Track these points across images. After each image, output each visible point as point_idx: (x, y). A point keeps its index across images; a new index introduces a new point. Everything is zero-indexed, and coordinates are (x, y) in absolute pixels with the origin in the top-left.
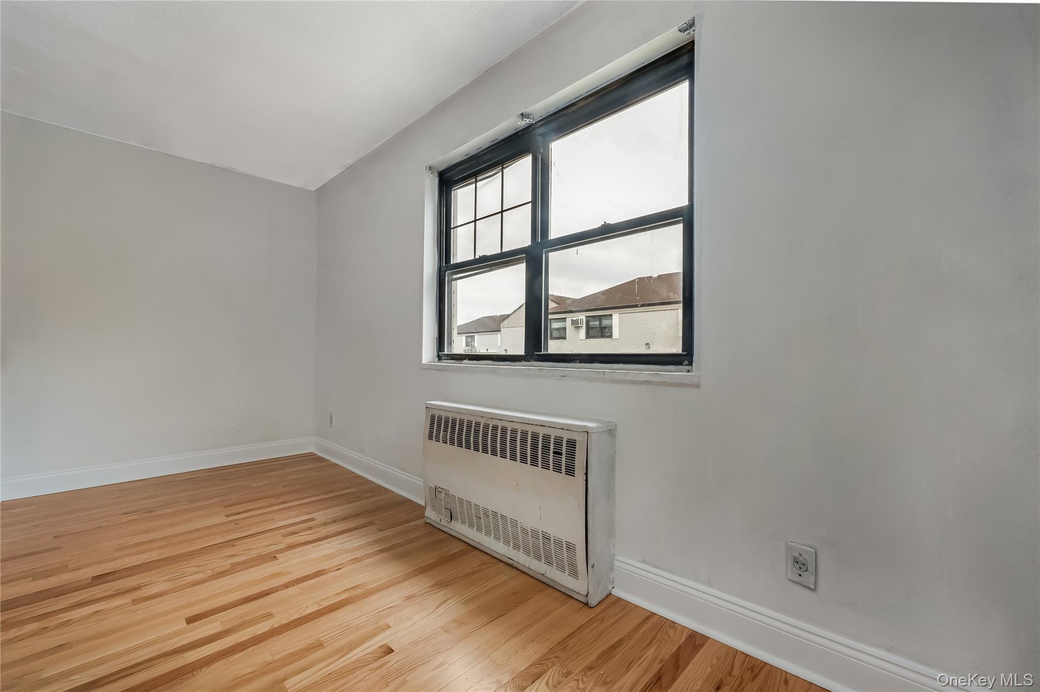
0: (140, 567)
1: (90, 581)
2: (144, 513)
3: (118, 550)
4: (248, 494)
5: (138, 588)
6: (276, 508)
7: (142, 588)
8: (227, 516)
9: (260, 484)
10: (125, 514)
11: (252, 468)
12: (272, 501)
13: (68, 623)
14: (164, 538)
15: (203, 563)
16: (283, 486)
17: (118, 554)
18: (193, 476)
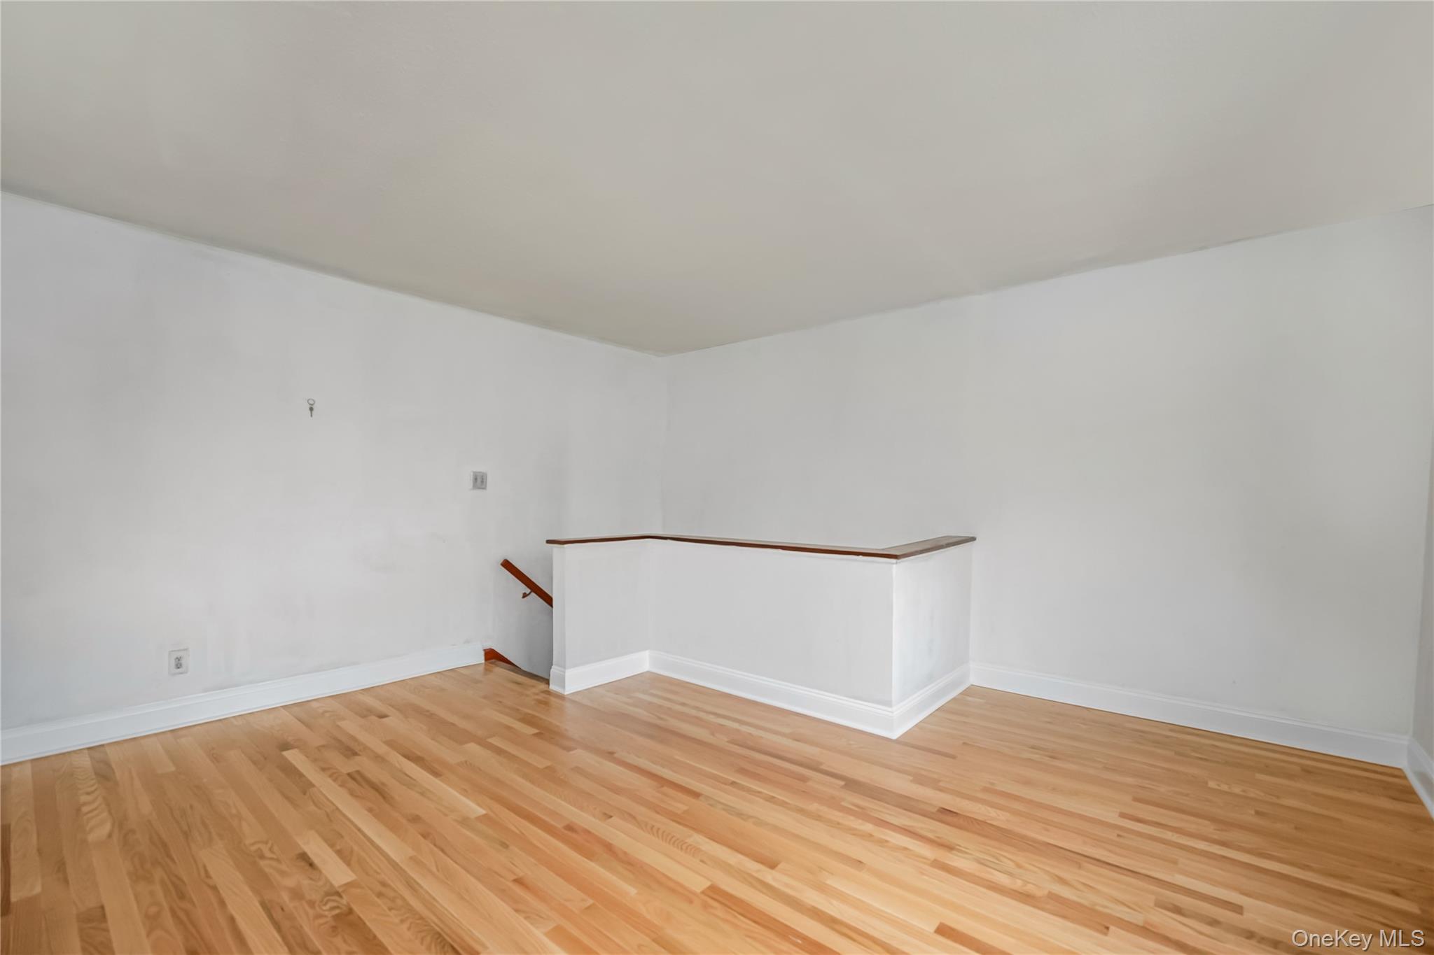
0: (978, 824)
1: (934, 810)
2: (1046, 756)
3: (986, 790)
4: (1187, 795)
5: (950, 848)
6: (1202, 845)
7: (954, 852)
8: (1123, 815)
9: (1225, 788)
10: (1033, 747)
11: (1245, 753)
12: (1209, 828)
13: (882, 843)
14: (1030, 802)
15: (1027, 866)
16: (1257, 813)
17: (980, 795)
18: (1147, 729)
